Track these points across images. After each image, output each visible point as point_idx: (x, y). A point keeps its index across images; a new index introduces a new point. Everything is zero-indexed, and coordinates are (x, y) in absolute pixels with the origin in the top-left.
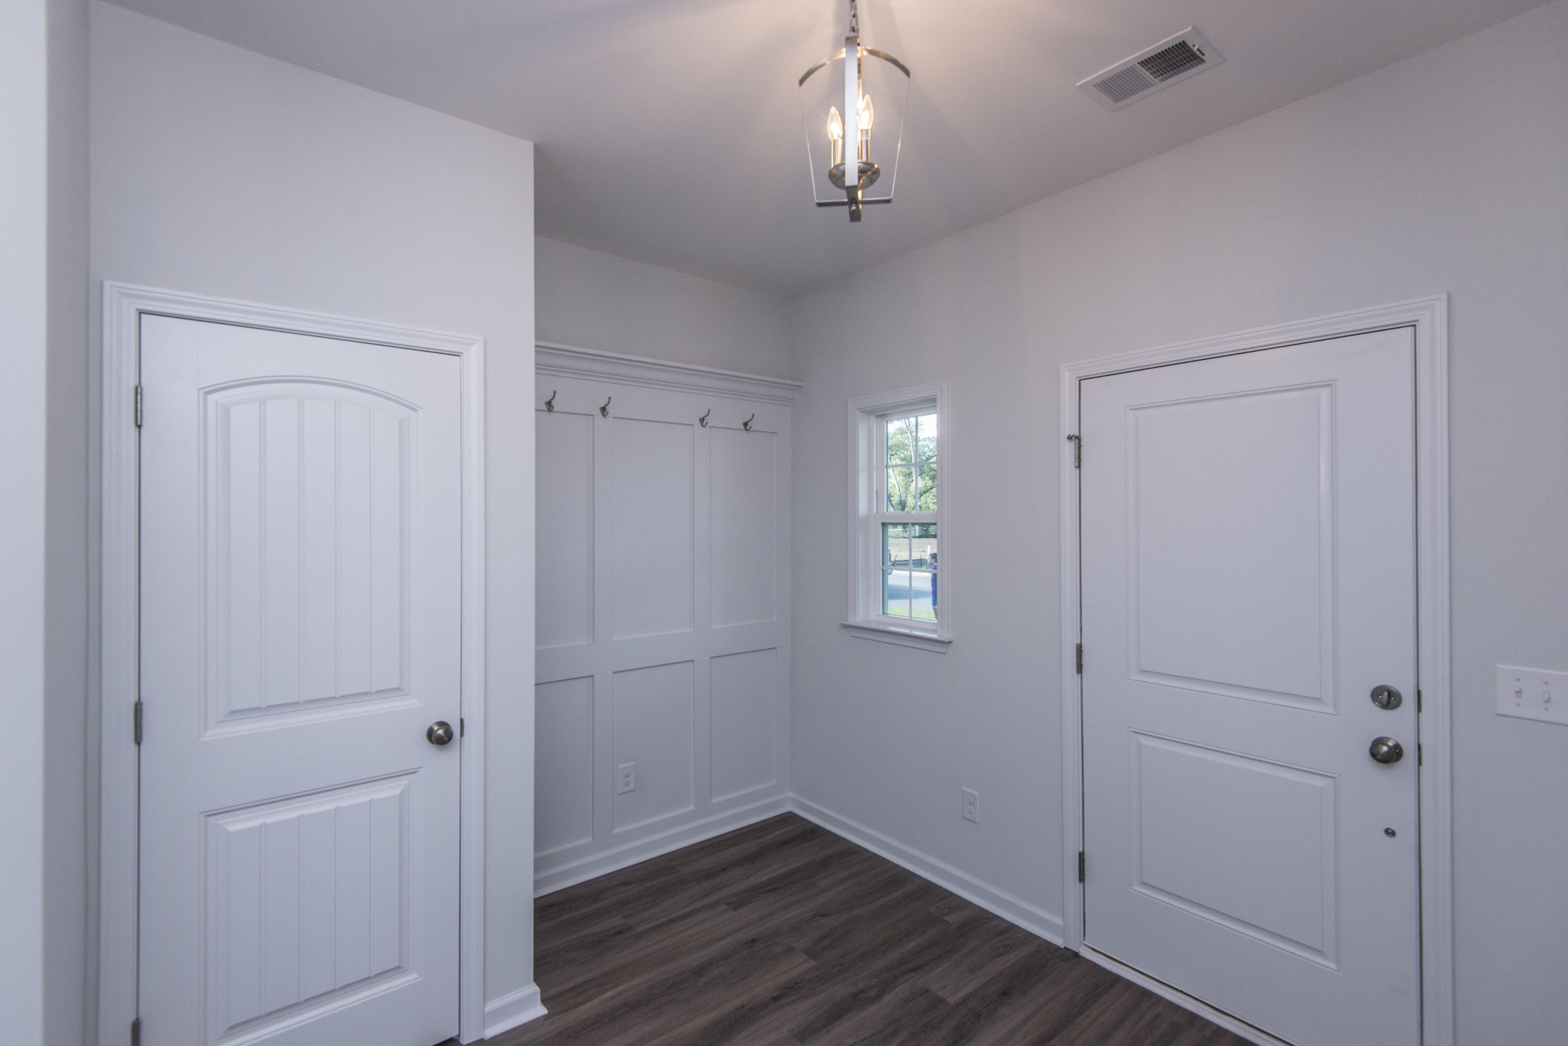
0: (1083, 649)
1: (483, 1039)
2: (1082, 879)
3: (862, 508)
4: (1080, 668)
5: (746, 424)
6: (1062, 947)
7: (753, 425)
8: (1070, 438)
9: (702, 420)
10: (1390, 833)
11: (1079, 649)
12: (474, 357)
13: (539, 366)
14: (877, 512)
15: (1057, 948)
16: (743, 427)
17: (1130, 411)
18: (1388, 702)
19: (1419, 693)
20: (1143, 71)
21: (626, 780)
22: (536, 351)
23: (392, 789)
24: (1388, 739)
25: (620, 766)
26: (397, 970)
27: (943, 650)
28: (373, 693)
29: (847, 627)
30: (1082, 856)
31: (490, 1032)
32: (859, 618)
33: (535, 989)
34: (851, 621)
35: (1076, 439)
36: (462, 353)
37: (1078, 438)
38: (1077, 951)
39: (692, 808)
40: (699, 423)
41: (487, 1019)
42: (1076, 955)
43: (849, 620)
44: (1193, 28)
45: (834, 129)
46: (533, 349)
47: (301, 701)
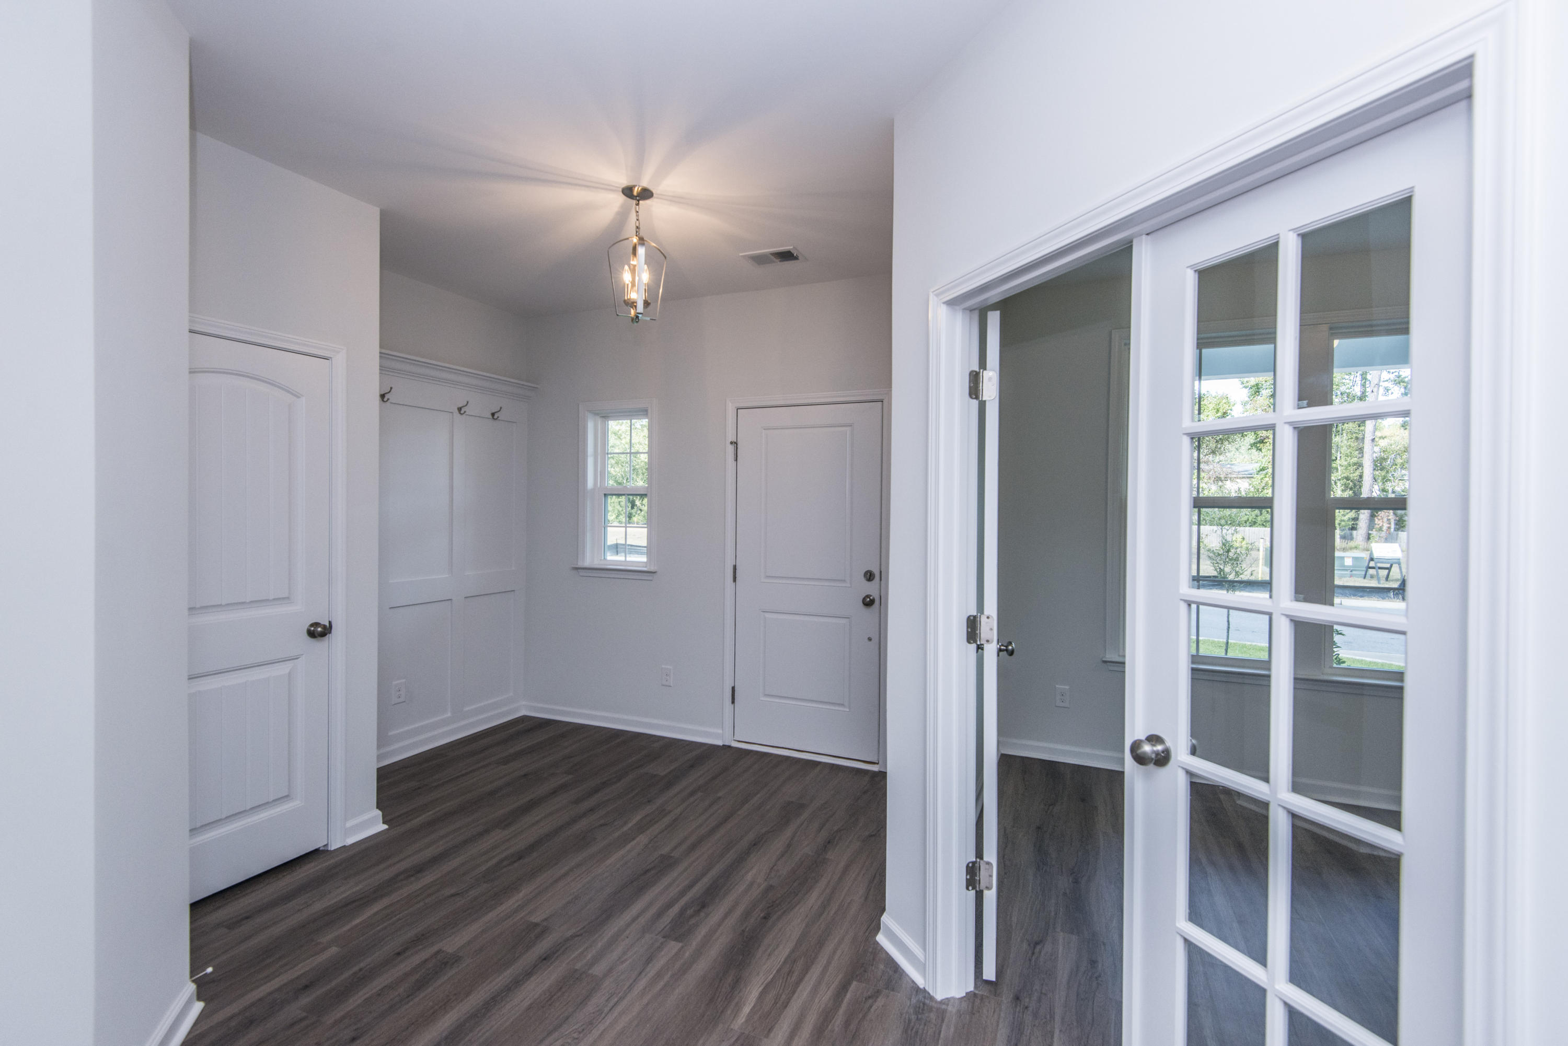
0: (737, 568)
1: (345, 846)
2: (733, 702)
3: (590, 484)
4: (735, 580)
5: (493, 414)
6: (721, 745)
7: (500, 415)
8: (731, 443)
9: (460, 409)
10: (870, 639)
11: (735, 568)
12: (340, 360)
13: (382, 368)
14: (600, 486)
15: (718, 746)
16: (491, 417)
17: (764, 430)
18: (870, 578)
19: (881, 572)
20: (772, 257)
21: (398, 693)
22: (380, 357)
23: (282, 670)
24: (871, 596)
25: (394, 683)
26: (286, 798)
27: (650, 578)
28: (271, 600)
29: (577, 569)
30: (733, 689)
31: (350, 841)
32: (587, 562)
33: (379, 813)
34: (580, 564)
35: (733, 443)
36: (331, 358)
37: (736, 443)
38: (729, 745)
39: (449, 714)
40: (457, 411)
41: (348, 832)
42: (729, 747)
43: (579, 564)
44: (794, 247)
45: (627, 277)
46: (378, 355)
47: (223, 604)
